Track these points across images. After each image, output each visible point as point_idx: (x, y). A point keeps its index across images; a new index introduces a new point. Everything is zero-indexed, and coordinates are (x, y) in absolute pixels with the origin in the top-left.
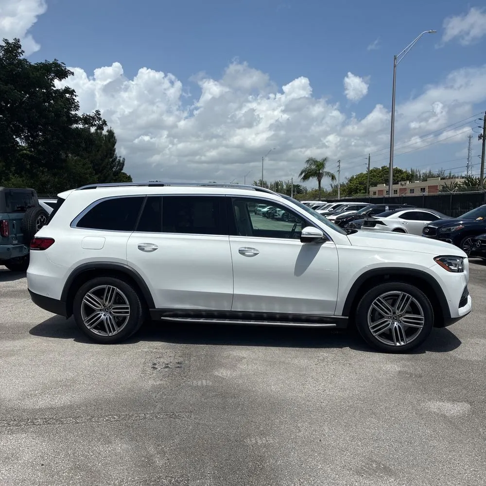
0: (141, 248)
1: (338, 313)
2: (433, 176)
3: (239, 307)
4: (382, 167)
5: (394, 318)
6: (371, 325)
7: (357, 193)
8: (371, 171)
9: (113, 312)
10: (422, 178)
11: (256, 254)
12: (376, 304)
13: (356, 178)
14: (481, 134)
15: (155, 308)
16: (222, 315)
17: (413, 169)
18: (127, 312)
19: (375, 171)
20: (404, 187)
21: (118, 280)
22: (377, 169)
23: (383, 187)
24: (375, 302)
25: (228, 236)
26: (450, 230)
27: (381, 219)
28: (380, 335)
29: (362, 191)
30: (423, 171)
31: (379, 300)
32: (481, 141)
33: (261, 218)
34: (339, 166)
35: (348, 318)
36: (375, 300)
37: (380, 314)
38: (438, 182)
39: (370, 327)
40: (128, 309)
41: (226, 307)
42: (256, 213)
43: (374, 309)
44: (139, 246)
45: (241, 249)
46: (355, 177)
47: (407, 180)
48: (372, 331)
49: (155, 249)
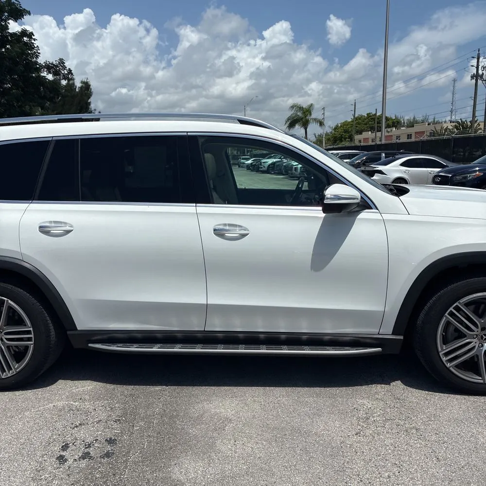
0: (44, 230)
1: (387, 330)
2: (417, 122)
3: (217, 325)
4: (367, 114)
5: (482, 337)
6: (442, 349)
7: (341, 141)
8: (356, 118)
9: (6, 339)
10: (406, 124)
11: (244, 236)
12: (451, 314)
13: (341, 126)
14: (474, 74)
15: (77, 330)
16: (189, 338)
17: (397, 115)
18: (29, 339)
19: (360, 119)
20: (390, 134)
21: (10, 287)
22: (362, 116)
23: (368, 135)
24: (451, 311)
25: (195, 204)
26: (466, 178)
27: (380, 168)
28: (457, 367)
29: (347, 139)
30: (407, 117)
31: (458, 309)
32: (474, 81)
33: (244, 171)
34: (323, 114)
35: (402, 337)
36: (451, 309)
37: (457, 330)
38: (425, 128)
39: (441, 354)
40: (31, 334)
41: (195, 325)
42: (240, 165)
43: (448, 323)
44: (40, 227)
45: (217, 227)
46: (339, 125)
47: (393, 127)
48: (444, 359)
49: (68, 232)
